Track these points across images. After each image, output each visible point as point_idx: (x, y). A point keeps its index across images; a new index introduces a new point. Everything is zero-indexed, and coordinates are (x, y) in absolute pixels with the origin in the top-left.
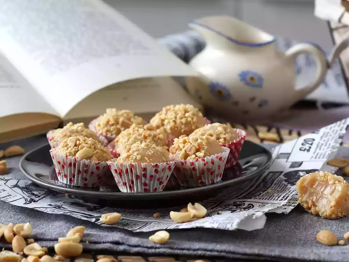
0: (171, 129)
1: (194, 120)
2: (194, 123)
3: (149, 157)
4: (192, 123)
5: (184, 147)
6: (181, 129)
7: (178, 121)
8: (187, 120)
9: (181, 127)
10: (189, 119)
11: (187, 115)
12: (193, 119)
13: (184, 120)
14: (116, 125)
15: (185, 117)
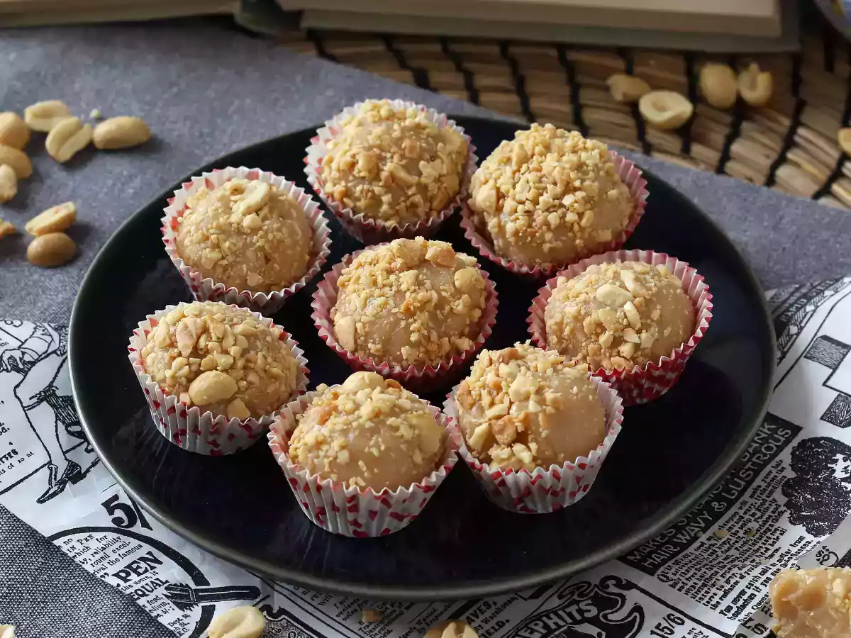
0: (516, 233)
1: (584, 222)
2: (582, 229)
3: (372, 461)
4: (576, 227)
5: (492, 404)
6: (544, 242)
7: (539, 217)
8: (563, 217)
9: (542, 235)
10: (571, 217)
11: (568, 200)
12: (581, 215)
13: (553, 218)
14: (370, 184)
15: (561, 206)
